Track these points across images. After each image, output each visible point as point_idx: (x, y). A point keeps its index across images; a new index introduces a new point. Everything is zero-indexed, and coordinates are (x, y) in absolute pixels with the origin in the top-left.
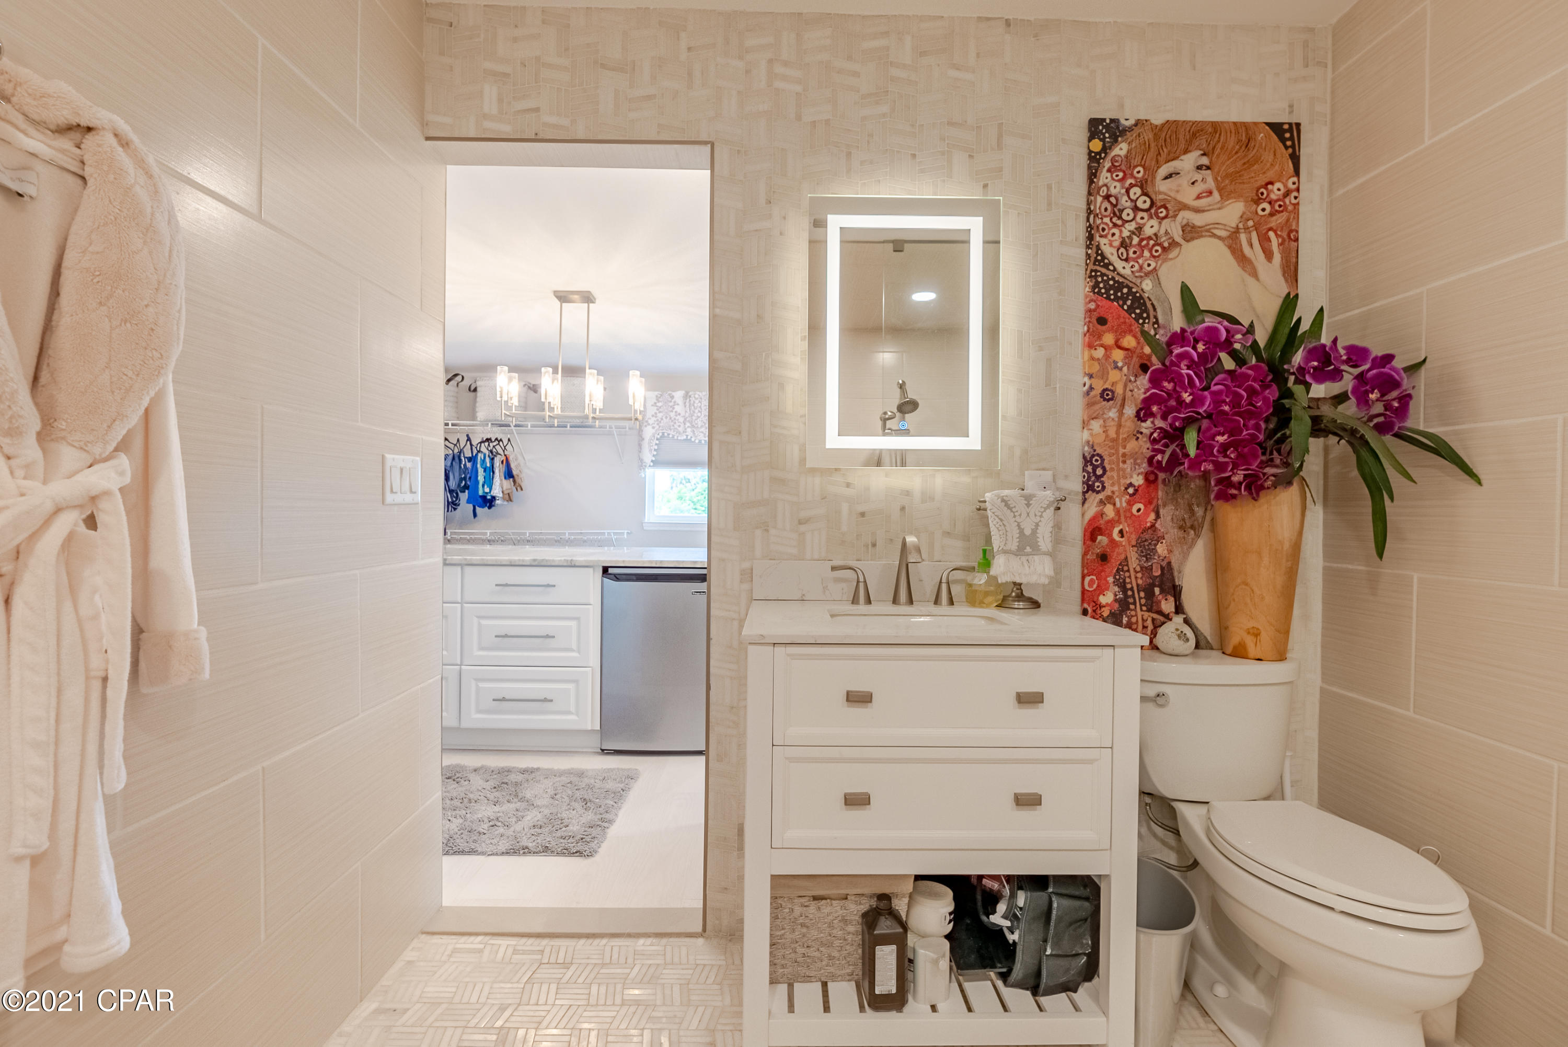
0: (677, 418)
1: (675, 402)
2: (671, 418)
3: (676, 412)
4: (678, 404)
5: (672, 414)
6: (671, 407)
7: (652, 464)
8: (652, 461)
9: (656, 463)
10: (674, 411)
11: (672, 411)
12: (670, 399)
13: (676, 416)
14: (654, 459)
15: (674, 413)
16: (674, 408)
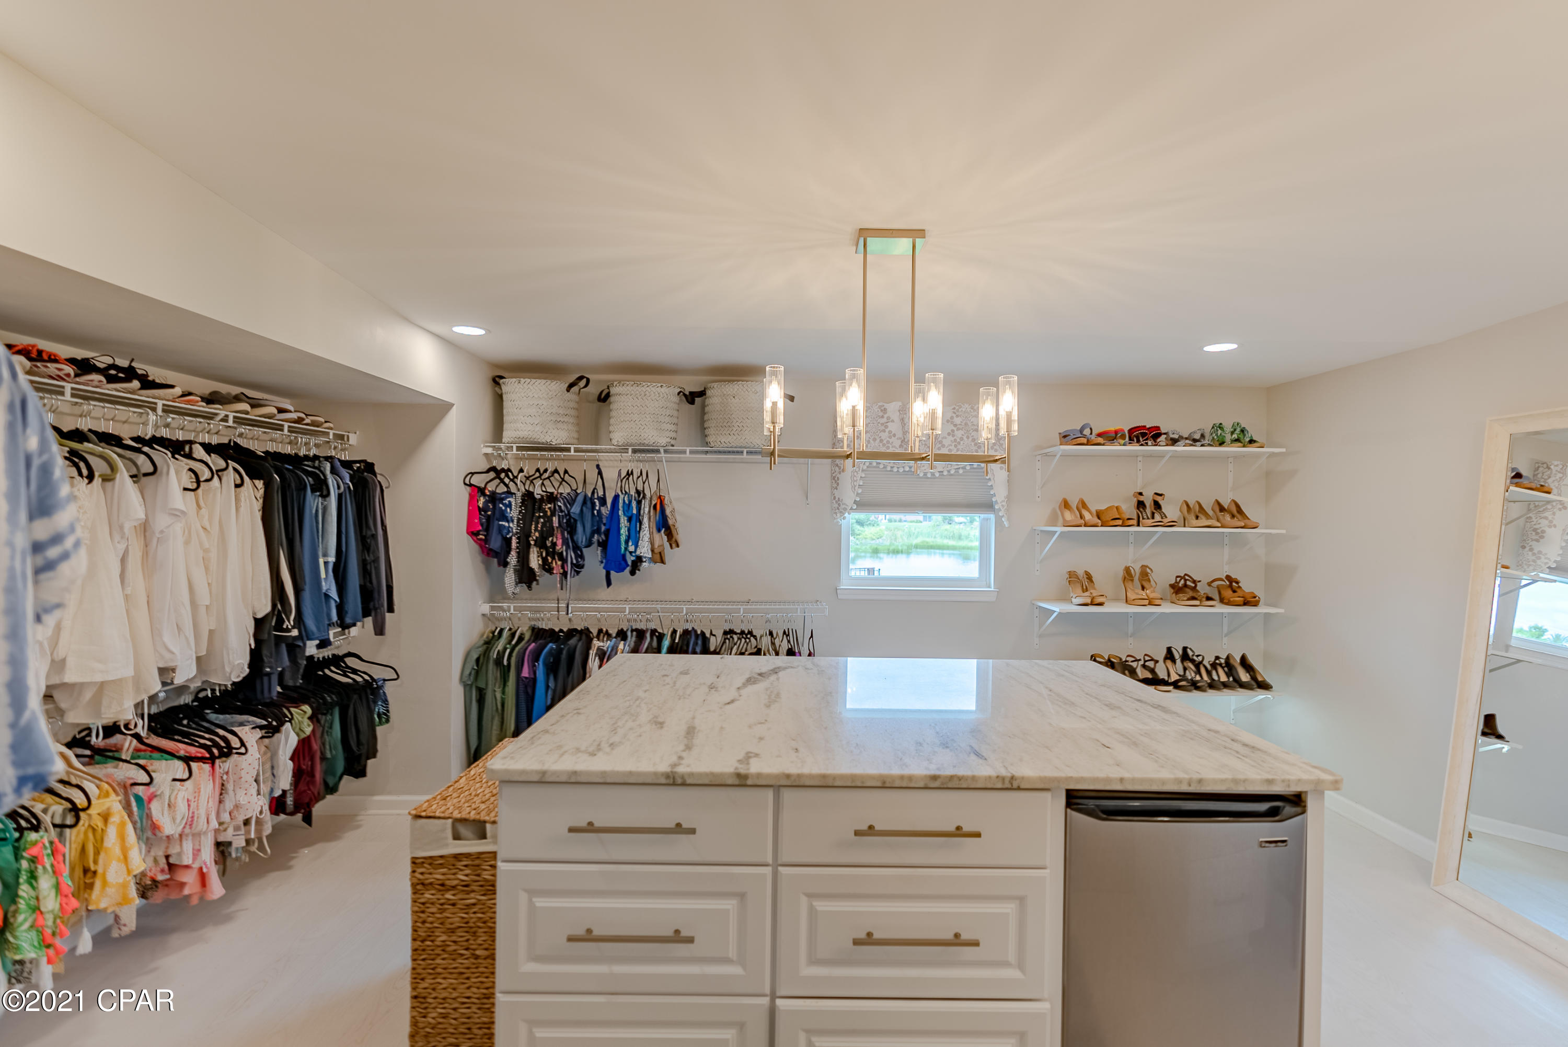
0: (891, 441)
1: (888, 418)
2: (881, 441)
3: (890, 432)
4: (893, 421)
5: (884, 436)
6: (882, 424)
7: (855, 507)
8: (855, 502)
9: (862, 505)
10: (887, 430)
11: (884, 431)
12: (881, 414)
13: (890, 437)
14: (858, 499)
15: (887, 433)
16: (886, 427)
